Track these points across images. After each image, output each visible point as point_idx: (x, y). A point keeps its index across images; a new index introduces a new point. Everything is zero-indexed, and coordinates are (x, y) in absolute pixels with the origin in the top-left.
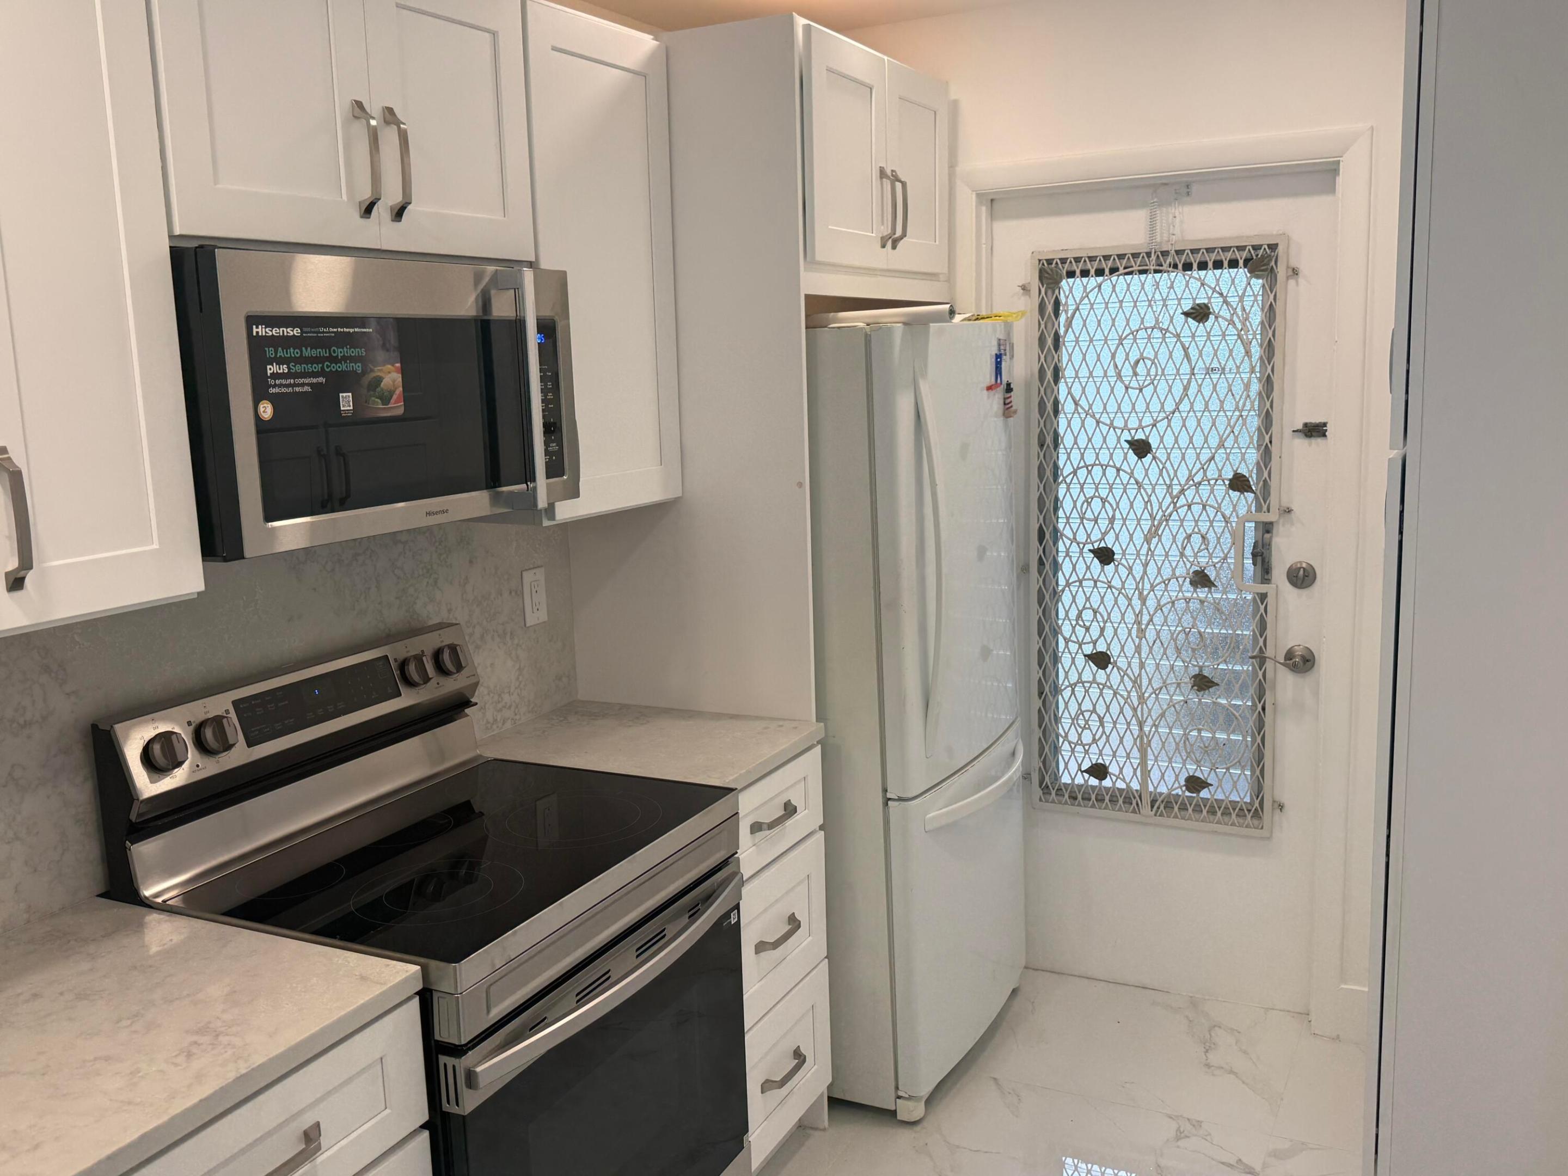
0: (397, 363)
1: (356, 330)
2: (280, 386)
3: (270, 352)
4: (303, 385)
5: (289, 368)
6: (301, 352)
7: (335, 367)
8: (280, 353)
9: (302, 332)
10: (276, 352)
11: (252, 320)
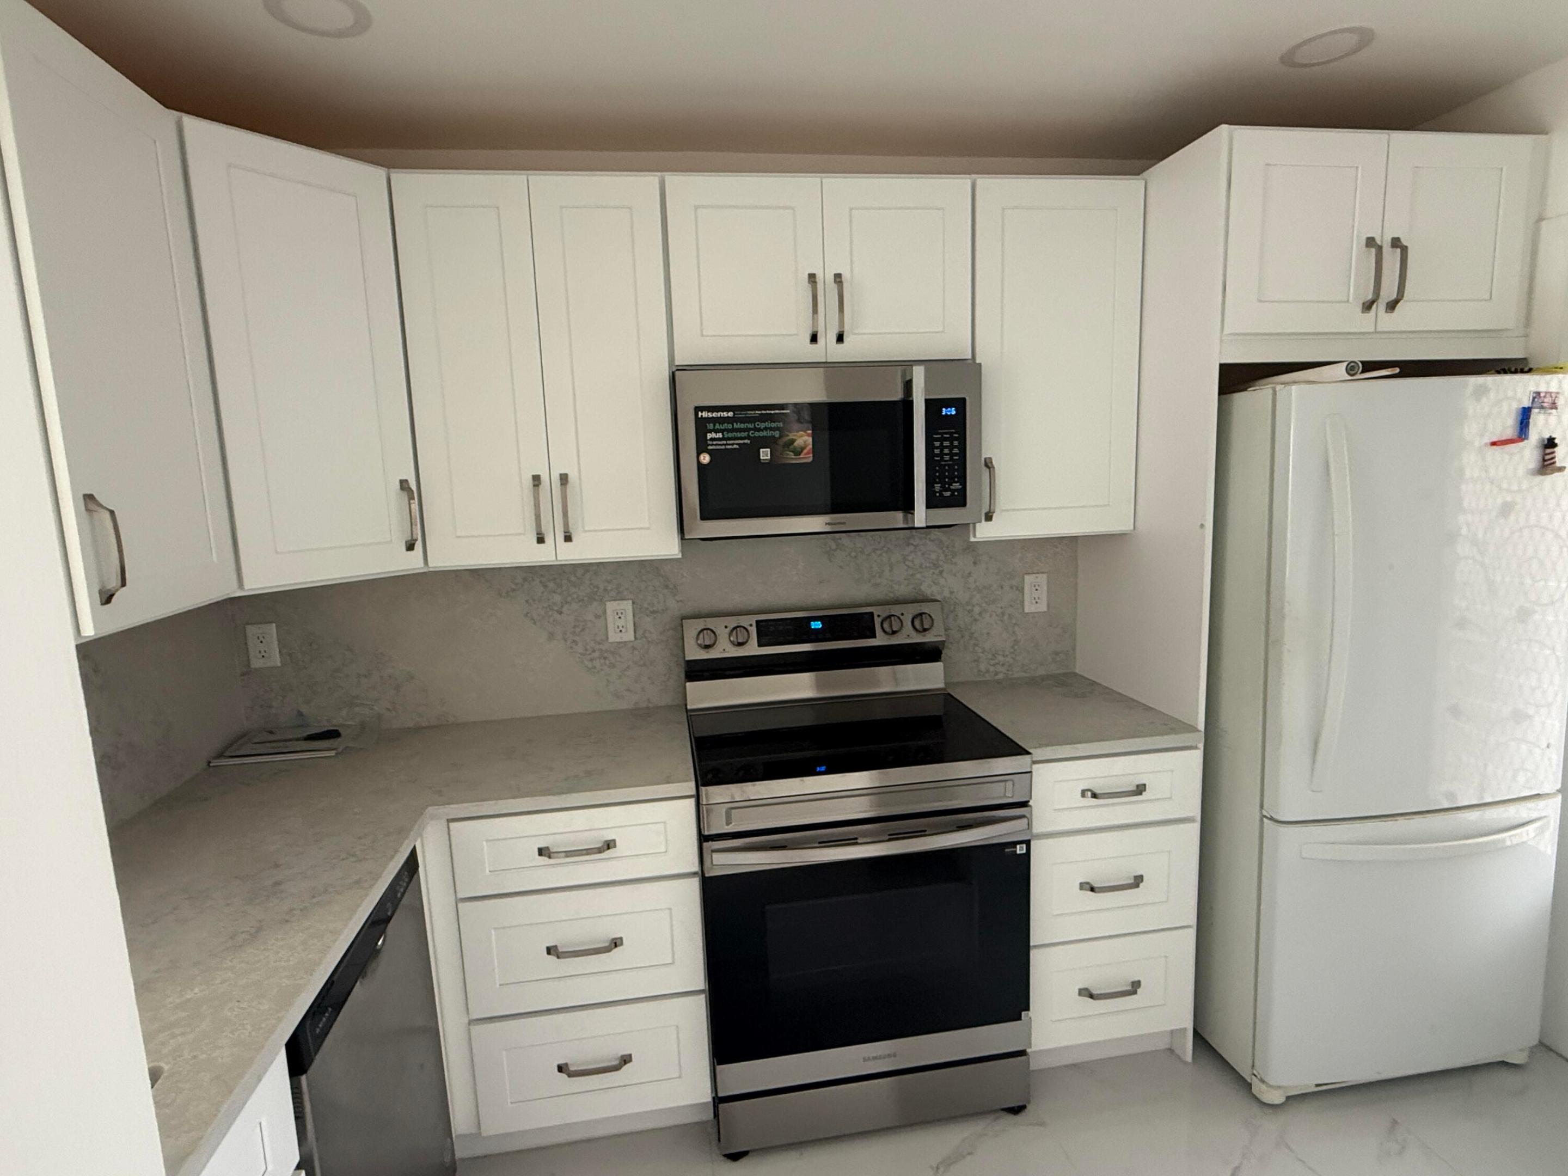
0: (809, 430)
1: (777, 411)
2: (716, 445)
3: (711, 426)
4: (733, 444)
5: (723, 435)
6: (733, 425)
7: (757, 434)
8: (717, 426)
9: (734, 414)
10: (714, 425)
11: (698, 409)
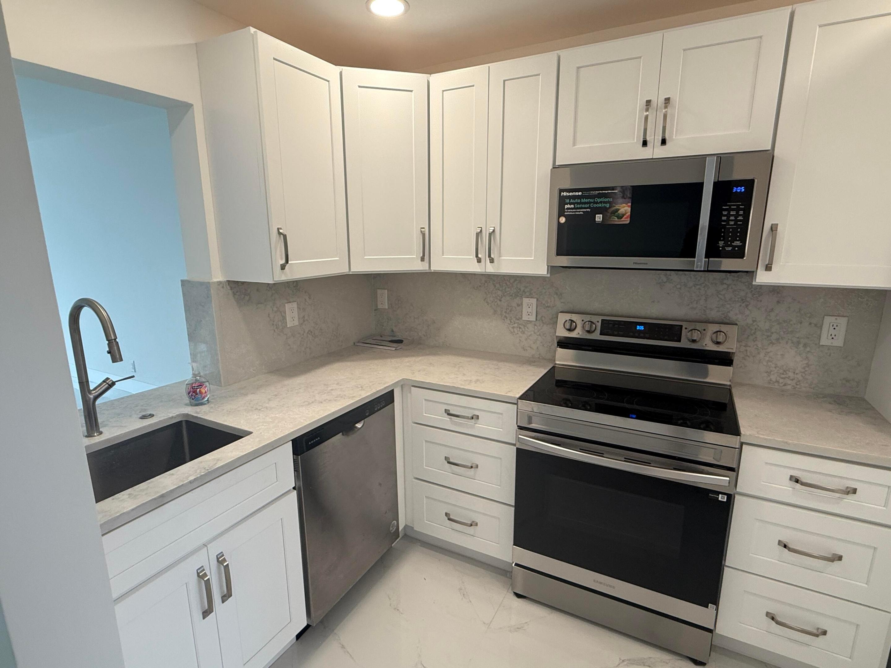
0: (629, 203)
1: (609, 191)
2: (569, 212)
3: (568, 201)
4: (579, 212)
5: (574, 206)
6: (581, 201)
7: (595, 205)
8: (572, 201)
9: (582, 193)
10: (570, 201)
11: (561, 191)
